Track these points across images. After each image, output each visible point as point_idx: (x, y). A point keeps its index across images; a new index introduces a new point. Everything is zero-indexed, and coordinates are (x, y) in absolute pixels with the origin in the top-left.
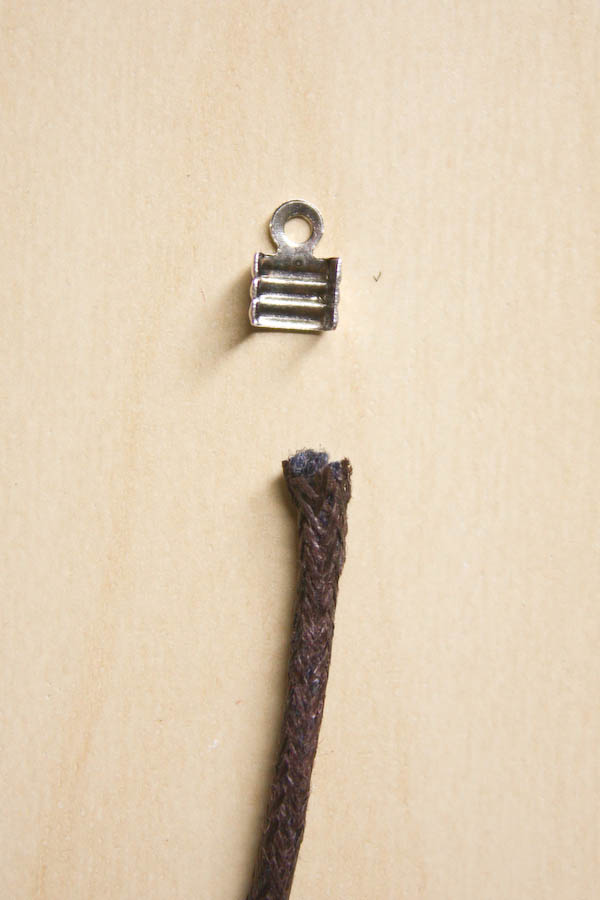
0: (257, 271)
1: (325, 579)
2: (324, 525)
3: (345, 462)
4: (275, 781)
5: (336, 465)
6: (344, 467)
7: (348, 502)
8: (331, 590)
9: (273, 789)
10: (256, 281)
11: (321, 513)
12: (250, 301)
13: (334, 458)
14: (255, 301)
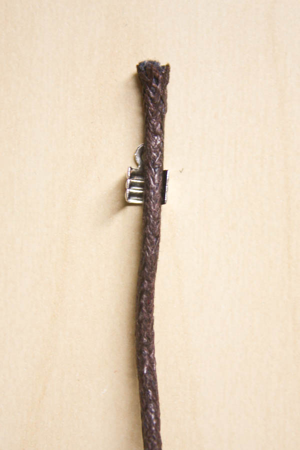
0: (129, 175)
1: (156, 119)
2: (154, 93)
3: (168, 66)
4: (143, 216)
5: (163, 67)
6: (167, 68)
7: (167, 84)
8: (159, 125)
9: (143, 219)
10: (129, 181)
11: (152, 88)
12: (125, 190)
13: (163, 63)
14: (128, 190)
